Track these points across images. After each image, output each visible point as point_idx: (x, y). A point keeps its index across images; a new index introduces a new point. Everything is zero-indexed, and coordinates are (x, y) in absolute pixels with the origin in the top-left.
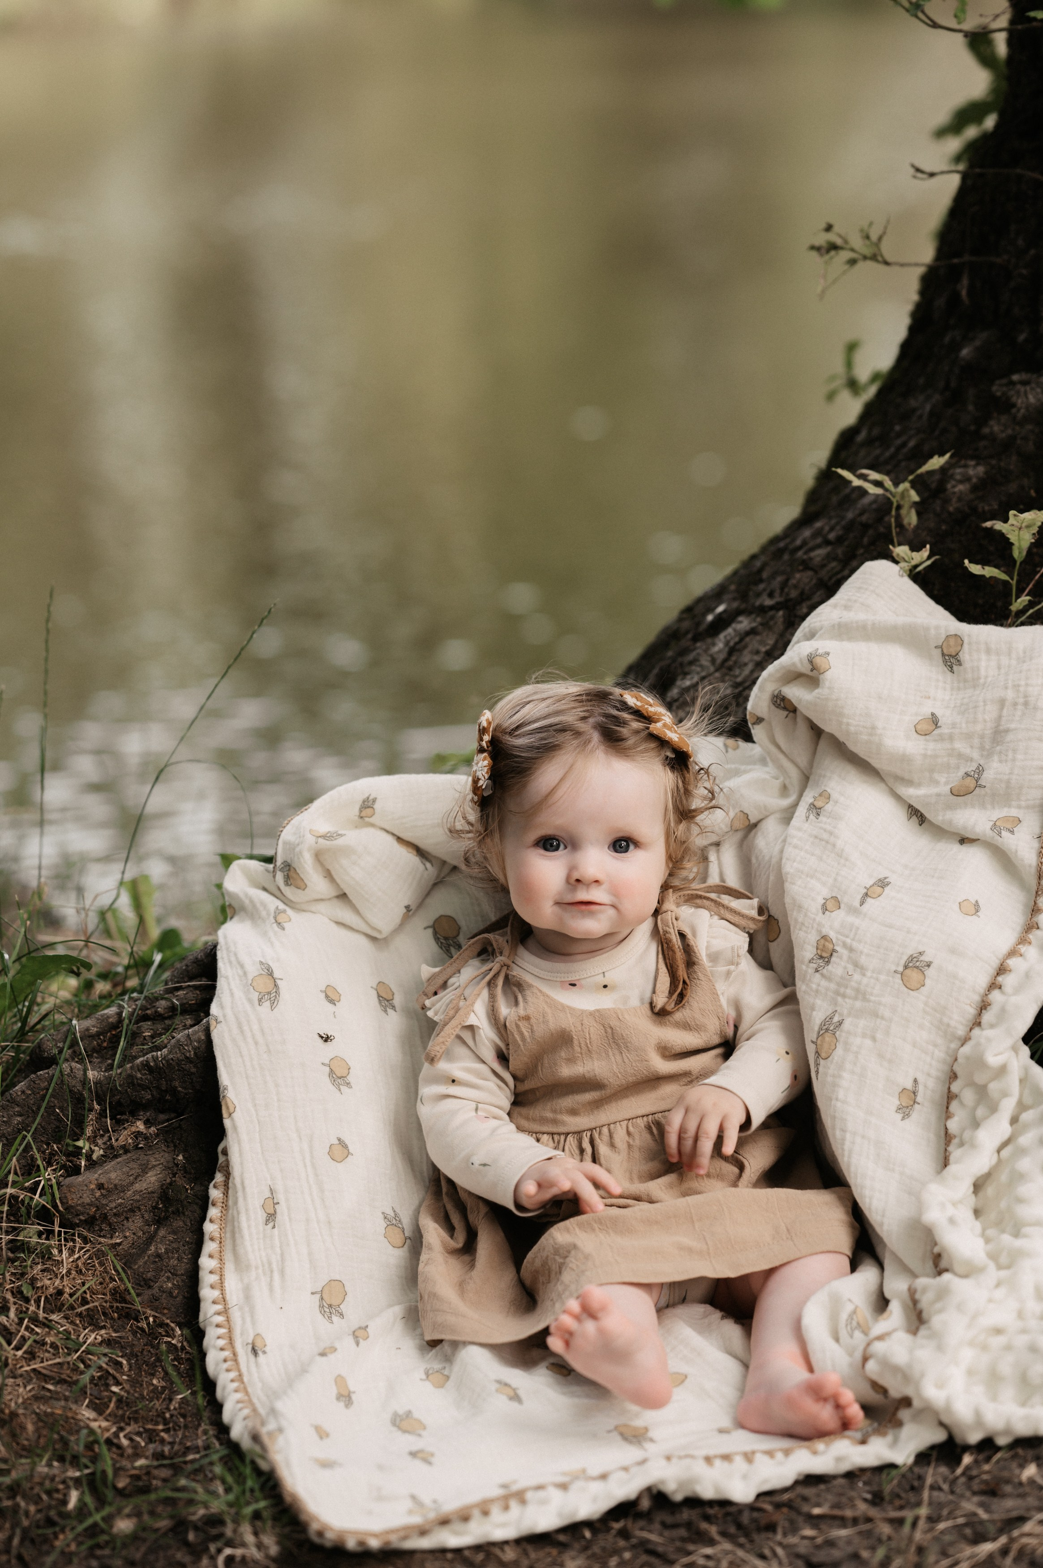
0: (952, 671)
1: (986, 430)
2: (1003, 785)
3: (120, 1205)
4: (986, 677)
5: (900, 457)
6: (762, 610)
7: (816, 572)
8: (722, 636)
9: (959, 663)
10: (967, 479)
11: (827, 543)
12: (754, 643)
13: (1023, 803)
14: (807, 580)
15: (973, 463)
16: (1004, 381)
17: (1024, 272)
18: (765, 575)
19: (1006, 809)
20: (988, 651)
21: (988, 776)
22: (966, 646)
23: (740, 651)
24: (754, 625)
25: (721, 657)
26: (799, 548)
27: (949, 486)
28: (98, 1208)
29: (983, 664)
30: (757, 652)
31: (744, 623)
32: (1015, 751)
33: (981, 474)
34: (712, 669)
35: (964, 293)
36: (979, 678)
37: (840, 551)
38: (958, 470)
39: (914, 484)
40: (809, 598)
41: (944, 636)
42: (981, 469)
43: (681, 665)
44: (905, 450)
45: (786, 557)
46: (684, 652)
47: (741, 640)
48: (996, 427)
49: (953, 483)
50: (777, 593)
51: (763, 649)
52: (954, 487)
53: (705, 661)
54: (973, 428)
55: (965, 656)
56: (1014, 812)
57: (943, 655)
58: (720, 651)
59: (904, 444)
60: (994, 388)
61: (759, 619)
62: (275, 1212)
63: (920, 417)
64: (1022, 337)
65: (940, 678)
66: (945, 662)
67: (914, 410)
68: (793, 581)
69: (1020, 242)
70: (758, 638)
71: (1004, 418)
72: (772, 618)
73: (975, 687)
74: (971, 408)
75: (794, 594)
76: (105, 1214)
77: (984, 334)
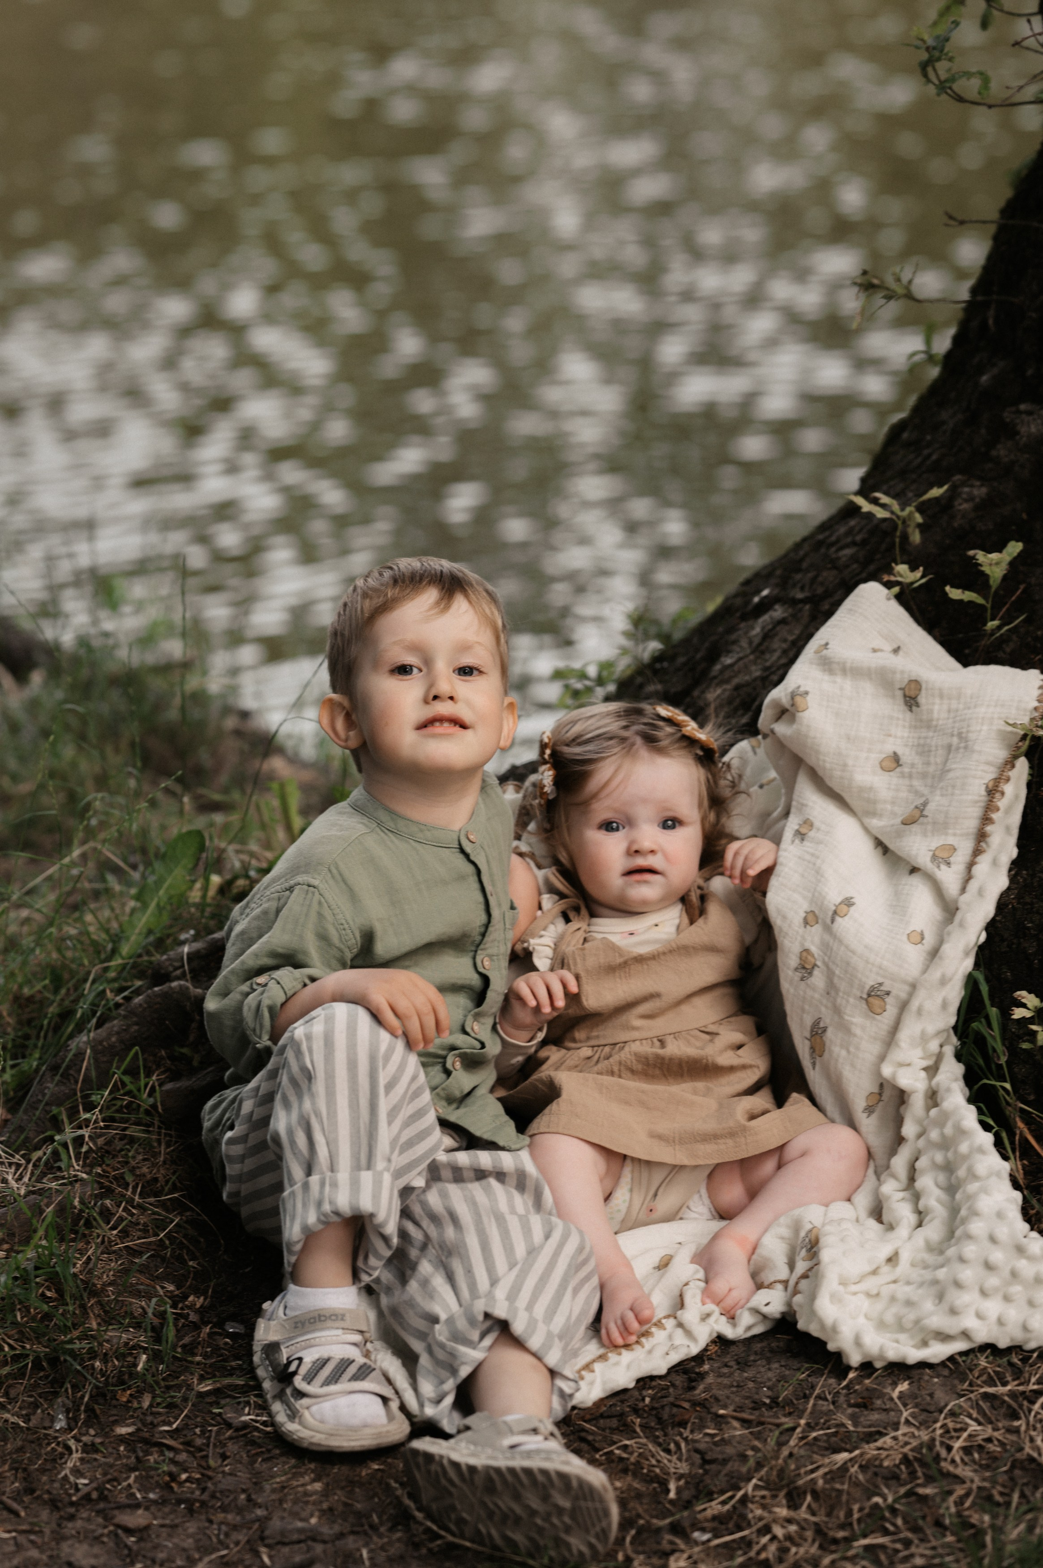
0: (911, 711)
1: (994, 453)
2: (943, 816)
4: (938, 720)
5: (923, 469)
6: (794, 602)
7: (839, 572)
8: (761, 620)
9: (918, 705)
10: (971, 499)
11: (854, 544)
12: (783, 631)
13: (959, 832)
14: (831, 579)
15: (978, 483)
16: (1013, 409)
17: (1034, 315)
18: (805, 565)
19: (944, 837)
20: (941, 696)
21: (931, 809)
22: (923, 692)
23: (771, 637)
24: (785, 615)
25: (756, 641)
26: (833, 544)
27: (956, 503)
29: (936, 707)
30: (785, 641)
31: (778, 612)
32: (954, 787)
33: (983, 496)
34: (748, 651)
35: (991, 322)
36: (932, 720)
38: (966, 489)
39: (920, 509)
41: (906, 681)
42: (984, 490)
43: (727, 641)
44: (928, 462)
45: (823, 550)
46: (731, 630)
47: (774, 628)
48: (1002, 451)
49: (960, 501)
50: (806, 589)
51: (791, 638)
52: (960, 504)
53: (744, 643)
54: (983, 449)
55: (922, 699)
56: (952, 841)
57: (905, 696)
58: (756, 636)
59: (930, 455)
60: (1006, 414)
61: (790, 610)
63: (945, 431)
64: (1030, 372)
65: (901, 716)
66: (906, 703)
67: (944, 422)
68: (820, 579)
69: (1034, 287)
70: (787, 627)
71: (1009, 444)
72: (800, 610)
73: (929, 727)
74: (983, 431)
75: (820, 590)
77: (1002, 363)
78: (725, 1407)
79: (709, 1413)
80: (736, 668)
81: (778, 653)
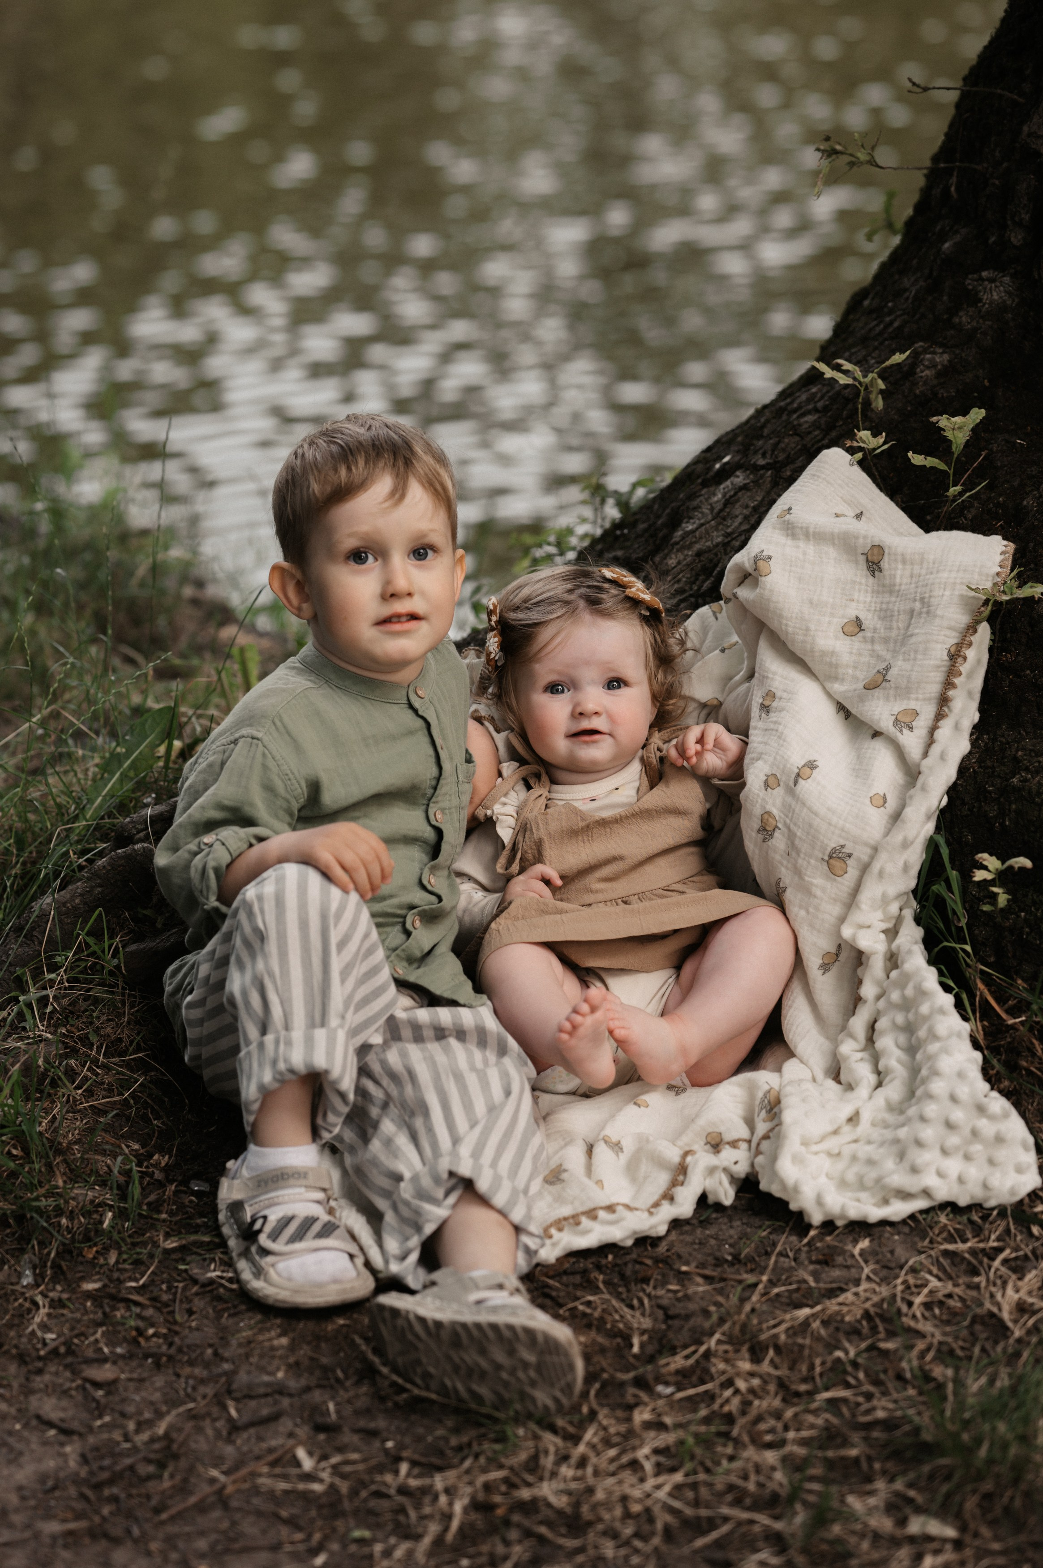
0: (874, 576)
1: (956, 320)
2: (905, 681)
4: (900, 585)
5: (886, 335)
6: (755, 468)
7: (802, 438)
8: (722, 486)
9: (880, 570)
10: (933, 366)
11: (816, 410)
12: (744, 498)
13: (921, 696)
14: (793, 445)
15: (940, 350)
16: (975, 276)
17: (997, 182)
18: (766, 432)
19: (907, 702)
20: (904, 562)
21: (894, 673)
22: (886, 556)
23: (733, 503)
24: (747, 481)
25: (718, 507)
26: (795, 411)
27: (918, 371)
29: (899, 572)
30: (747, 507)
31: (740, 478)
32: (916, 652)
33: (946, 363)
34: (710, 517)
35: (953, 189)
36: (894, 585)
37: (823, 421)
38: (928, 356)
39: (881, 376)
40: (793, 462)
41: (869, 546)
42: (946, 357)
43: (688, 508)
44: (890, 330)
45: (784, 417)
46: (692, 496)
47: (736, 494)
48: (964, 319)
49: (921, 367)
50: (768, 455)
51: (752, 504)
52: (921, 371)
53: (706, 510)
54: (945, 316)
55: (885, 565)
56: (914, 705)
57: (867, 561)
58: (717, 502)
59: (891, 323)
60: (968, 282)
61: (752, 477)
63: (907, 298)
64: (992, 239)
65: (863, 581)
66: (869, 568)
67: (906, 290)
68: (782, 445)
69: (997, 154)
70: (749, 494)
71: (971, 310)
72: (762, 477)
73: (891, 592)
74: (945, 298)
75: (781, 457)
77: (964, 231)
78: (687, 1263)
79: (672, 1269)
80: (697, 534)
81: (739, 519)
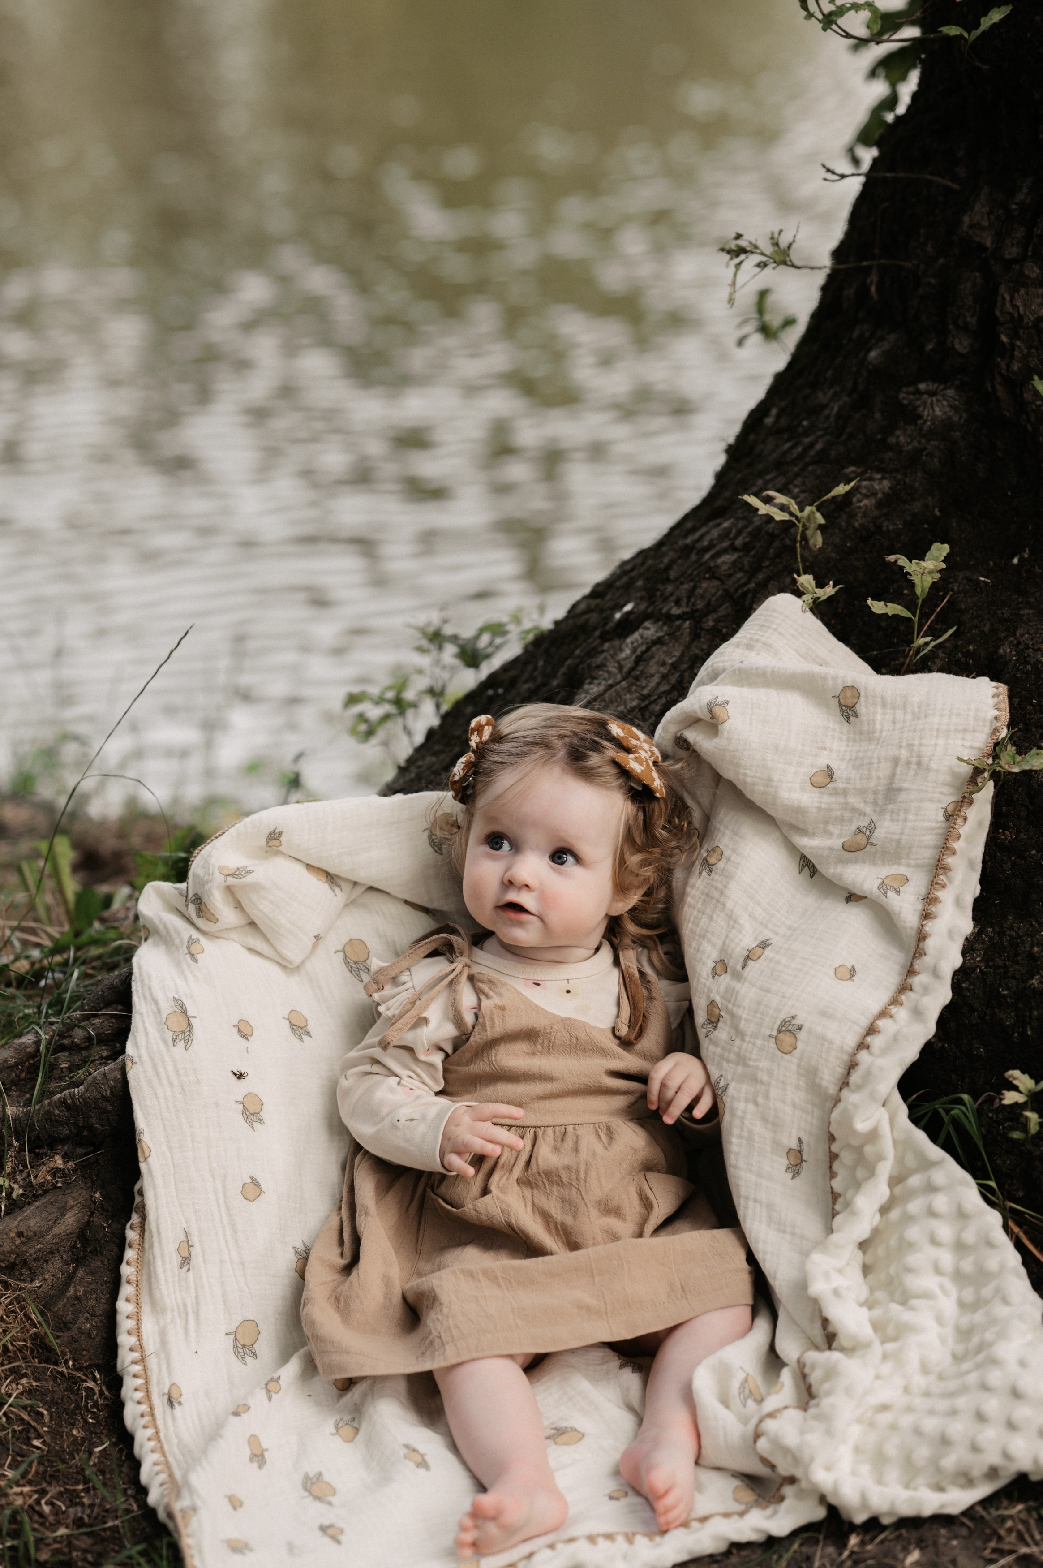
0: (849, 722)
1: (892, 440)
2: (893, 844)
3: (39, 1250)
4: (881, 731)
5: (807, 460)
6: (669, 618)
7: (723, 582)
8: (629, 640)
9: (856, 715)
10: (873, 494)
11: (733, 548)
12: (660, 653)
13: (912, 862)
14: (714, 591)
15: (879, 476)
16: (911, 389)
17: (933, 281)
18: (672, 575)
19: (895, 867)
20: (884, 705)
21: (880, 834)
22: (862, 699)
23: (647, 661)
24: (661, 634)
25: (628, 665)
26: (704, 550)
27: (855, 500)
28: (18, 1255)
29: (879, 717)
30: (664, 664)
31: (650, 631)
32: (906, 811)
33: (886, 490)
34: (619, 677)
35: (873, 289)
36: (874, 732)
37: (746, 561)
38: (864, 482)
40: (715, 610)
41: (841, 687)
42: (886, 483)
43: (589, 666)
45: (692, 558)
46: (592, 653)
47: (648, 649)
48: (902, 437)
49: (859, 500)
50: (684, 602)
51: (669, 660)
52: (859, 503)
53: (612, 668)
54: (879, 436)
55: (861, 708)
56: (903, 870)
57: (840, 705)
58: (626, 658)
59: (813, 448)
60: (901, 396)
61: (666, 629)
62: (190, 1254)
63: (828, 417)
64: (929, 347)
65: (837, 728)
66: (842, 712)
67: (823, 407)
68: (699, 591)
69: (929, 248)
70: (665, 648)
71: (910, 429)
72: (679, 628)
73: (870, 740)
74: (878, 415)
75: (700, 605)
76: (25, 1260)
77: (892, 337)
80: (607, 696)
81: (656, 679)
